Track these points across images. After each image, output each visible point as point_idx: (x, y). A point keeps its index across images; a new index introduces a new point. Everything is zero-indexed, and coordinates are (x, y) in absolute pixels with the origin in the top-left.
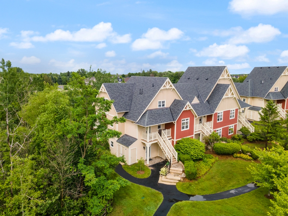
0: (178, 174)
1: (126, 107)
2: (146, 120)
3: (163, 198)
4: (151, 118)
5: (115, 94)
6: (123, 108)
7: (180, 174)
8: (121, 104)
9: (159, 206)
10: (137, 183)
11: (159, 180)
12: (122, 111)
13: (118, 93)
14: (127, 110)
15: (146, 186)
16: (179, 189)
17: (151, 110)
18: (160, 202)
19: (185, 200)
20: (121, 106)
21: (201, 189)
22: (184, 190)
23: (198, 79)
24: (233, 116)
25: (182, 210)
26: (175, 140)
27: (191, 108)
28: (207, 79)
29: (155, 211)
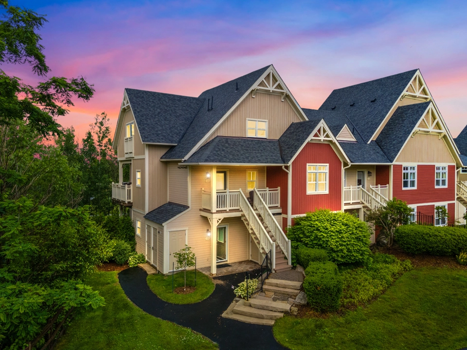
1: (172, 137)
2: (207, 152)
7: (290, 295)
11: (226, 309)
14: (172, 142)
17: (227, 139)
20: (160, 132)
23: (352, 105)
24: (443, 182)
26: (291, 216)
27: (332, 138)
28: (374, 101)
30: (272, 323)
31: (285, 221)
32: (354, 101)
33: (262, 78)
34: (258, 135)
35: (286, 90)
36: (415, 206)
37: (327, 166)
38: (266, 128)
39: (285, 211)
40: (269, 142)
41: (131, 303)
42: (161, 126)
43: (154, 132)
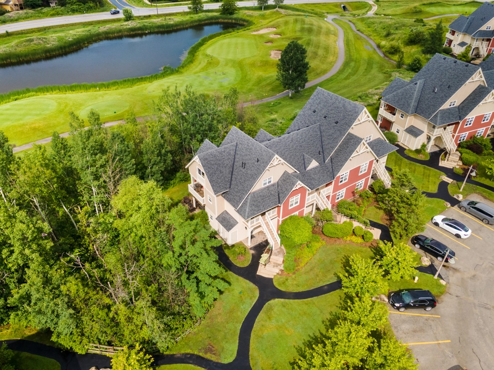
0: (277, 265)
1: (226, 185)
2: (247, 210)
3: (258, 295)
4: (253, 204)
5: (213, 169)
6: (222, 187)
7: (279, 265)
8: (220, 181)
9: (253, 304)
10: (236, 274)
11: (257, 270)
12: (221, 191)
13: (216, 166)
15: (244, 278)
16: (275, 283)
18: (255, 299)
19: (278, 298)
20: (220, 184)
21: (296, 285)
22: (280, 285)
23: (325, 117)
24: (365, 170)
25: (272, 310)
26: (281, 220)
27: (303, 185)
28: (337, 123)
29: (250, 309)
30: (273, 277)
31: (278, 221)
32: (327, 114)
33: (271, 162)
34: (267, 184)
35: (283, 161)
36: (345, 189)
37: (300, 195)
38: (272, 180)
39: (279, 216)
40: (273, 185)
42: (220, 179)
43: (218, 185)
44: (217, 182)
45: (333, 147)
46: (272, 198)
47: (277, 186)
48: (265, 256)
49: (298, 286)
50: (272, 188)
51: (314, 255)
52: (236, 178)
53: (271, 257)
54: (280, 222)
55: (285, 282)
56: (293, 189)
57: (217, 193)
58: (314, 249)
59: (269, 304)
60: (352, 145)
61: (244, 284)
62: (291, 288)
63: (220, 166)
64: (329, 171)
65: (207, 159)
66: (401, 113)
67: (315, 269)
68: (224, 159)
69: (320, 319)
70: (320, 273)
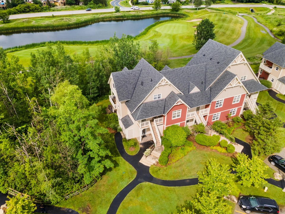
0: (155, 158)
1: (129, 96)
2: (138, 114)
3: (135, 177)
4: (144, 111)
5: (121, 84)
6: (125, 97)
7: (157, 158)
8: (124, 93)
9: (130, 182)
10: (125, 159)
11: (141, 159)
12: (124, 100)
13: (124, 82)
14: (128, 99)
15: (130, 163)
16: (150, 171)
17: (146, 103)
18: (132, 179)
19: (149, 182)
20: (124, 95)
22: (153, 172)
23: (211, 59)
24: (238, 101)
25: (142, 189)
26: (165, 126)
27: (183, 102)
28: (218, 63)
29: (125, 186)
30: (150, 166)
31: (163, 127)
32: (213, 57)
33: (160, 82)
34: (157, 99)
35: (169, 83)
36: (220, 112)
37: (181, 110)
38: (161, 96)
39: (164, 124)
40: (162, 100)
41: (119, 152)
42: (125, 91)
43: (123, 95)
44: (122, 93)
45: (213, 80)
46: (159, 109)
47: (164, 101)
48: (148, 150)
49: (167, 176)
50: (161, 102)
51: (185, 155)
52: (136, 92)
53: (153, 152)
54: (165, 128)
55: (157, 171)
56: (175, 104)
57: (121, 101)
58: (186, 151)
59: (140, 185)
60: (227, 79)
61: (128, 167)
62: (161, 176)
63: (126, 83)
64: (207, 97)
65: (118, 76)
66: (276, 67)
67: (183, 166)
68: (130, 78)
69: (176, 205)
70: (187, 169)
